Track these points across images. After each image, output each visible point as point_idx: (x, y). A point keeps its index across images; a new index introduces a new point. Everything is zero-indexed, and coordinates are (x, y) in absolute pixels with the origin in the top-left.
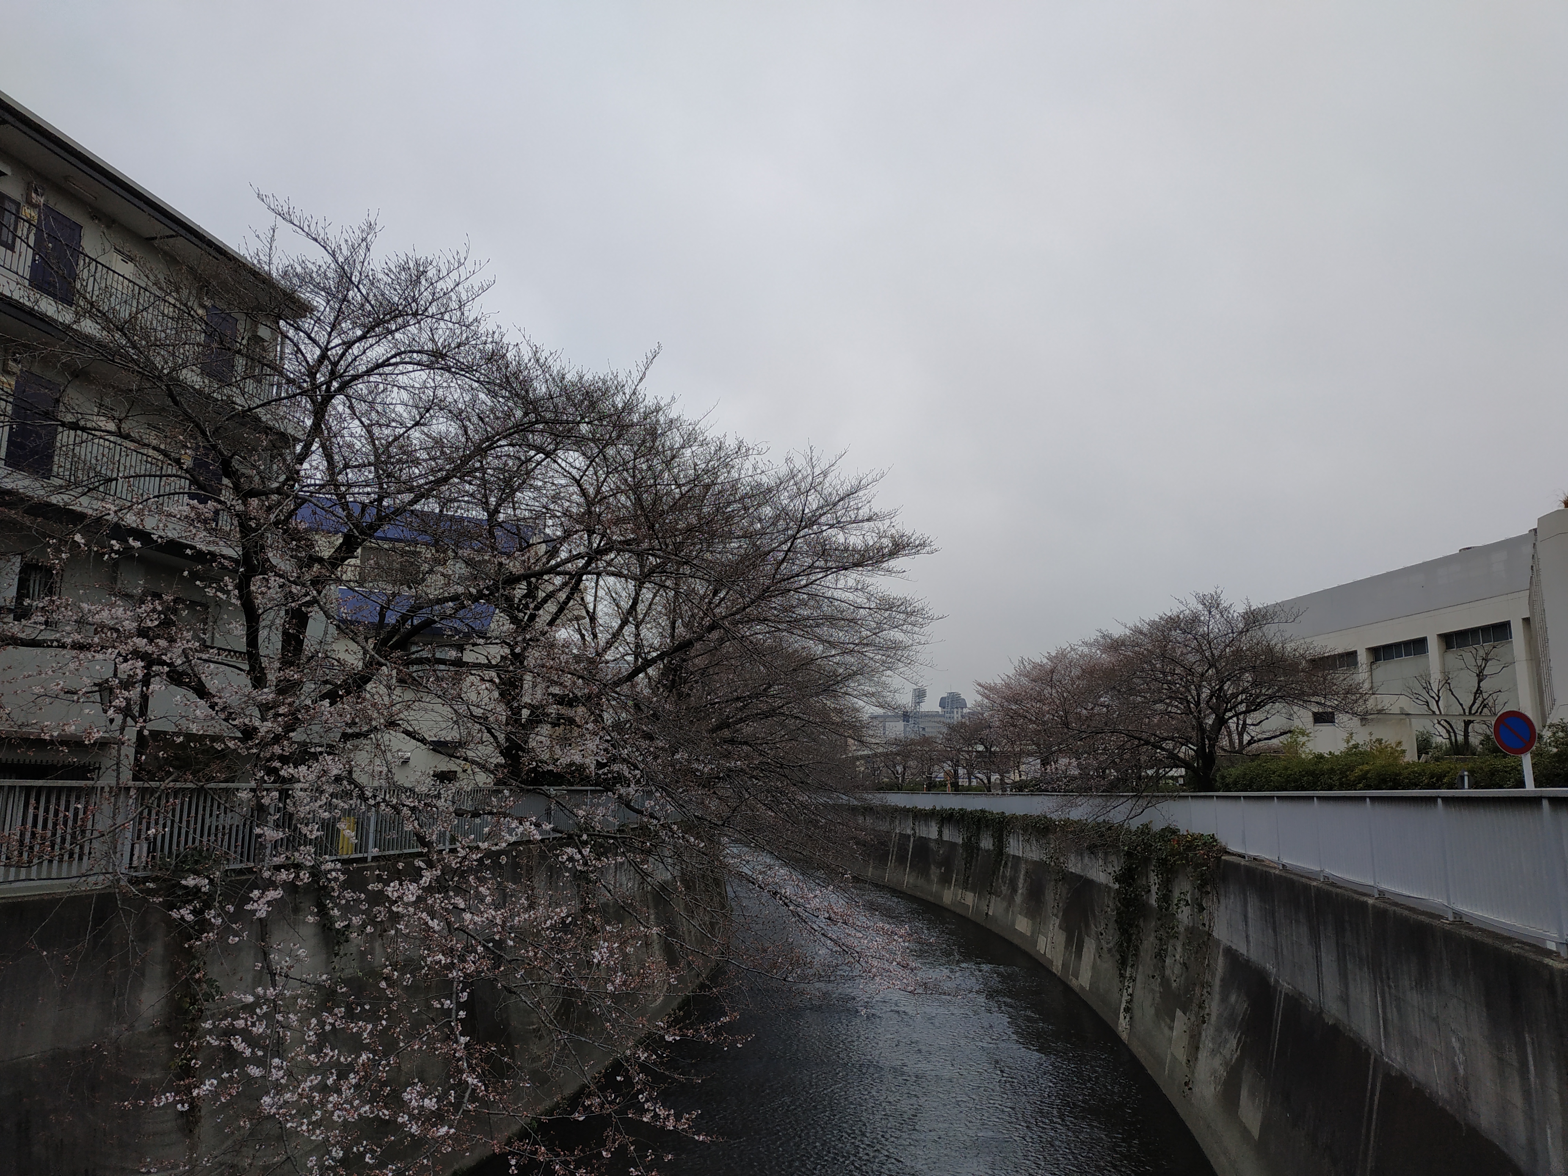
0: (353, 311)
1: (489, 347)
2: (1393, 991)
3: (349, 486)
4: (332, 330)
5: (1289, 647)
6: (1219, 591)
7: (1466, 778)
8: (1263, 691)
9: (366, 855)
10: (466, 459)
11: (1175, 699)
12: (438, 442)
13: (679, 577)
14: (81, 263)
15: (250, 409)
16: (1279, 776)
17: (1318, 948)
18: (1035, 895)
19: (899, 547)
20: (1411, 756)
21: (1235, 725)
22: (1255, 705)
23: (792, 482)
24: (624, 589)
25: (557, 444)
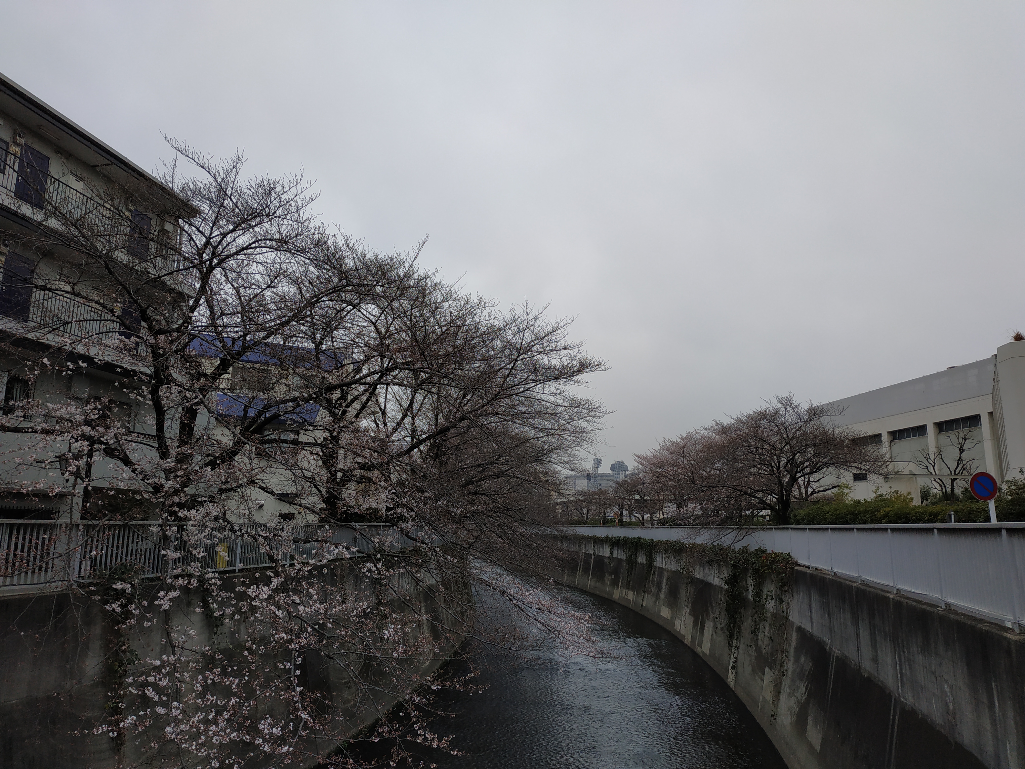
0: (227, 213)
1: (316, 237)
2: (906, 655)
3: (224, 327)
4: (213, 226)
5: (838, 431)
6: (792, 395)
7: (953, 516)
8: (821, 460)
9: (234, 568)
10: (301, 310)
11: (764, 465)
12: (283, 298)
13: (440, 386)
14: (49, 182)
15: (159, 277)
16: (831, 515)
17: (858, 627)
18: (673, 594)
19: (584, 366)
20: (917, 501)
21: (803, 482)
22: (815, 469)
23: (514, 324)
24: (404, 394)
25: (361, 300)
